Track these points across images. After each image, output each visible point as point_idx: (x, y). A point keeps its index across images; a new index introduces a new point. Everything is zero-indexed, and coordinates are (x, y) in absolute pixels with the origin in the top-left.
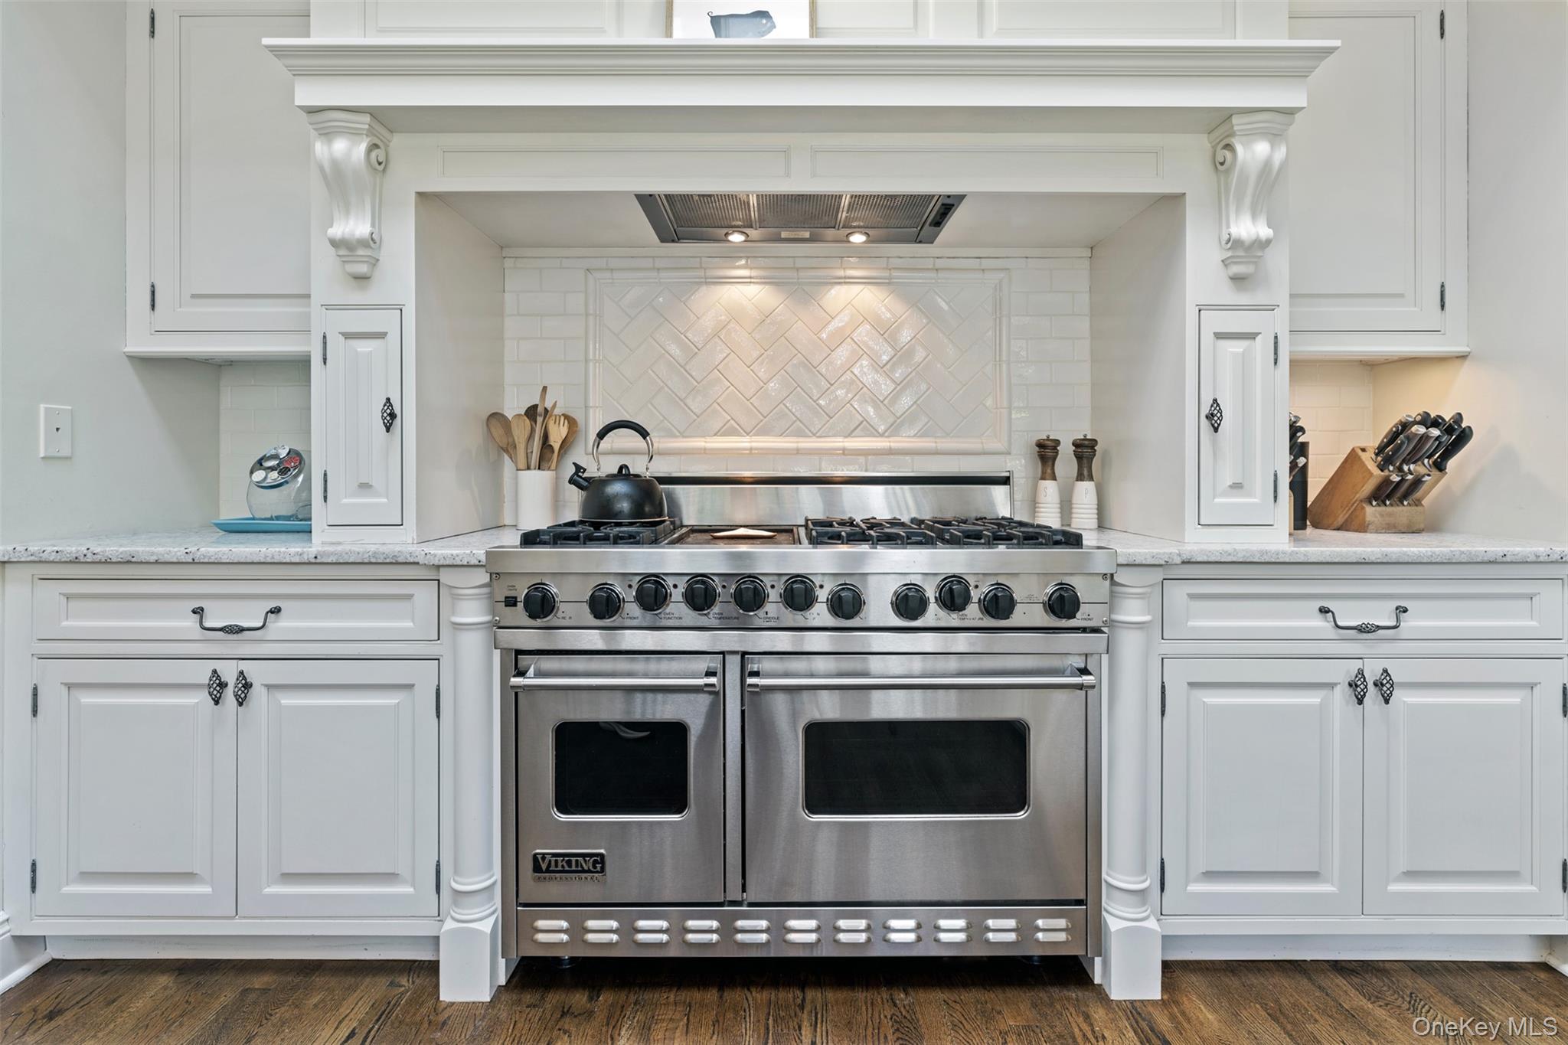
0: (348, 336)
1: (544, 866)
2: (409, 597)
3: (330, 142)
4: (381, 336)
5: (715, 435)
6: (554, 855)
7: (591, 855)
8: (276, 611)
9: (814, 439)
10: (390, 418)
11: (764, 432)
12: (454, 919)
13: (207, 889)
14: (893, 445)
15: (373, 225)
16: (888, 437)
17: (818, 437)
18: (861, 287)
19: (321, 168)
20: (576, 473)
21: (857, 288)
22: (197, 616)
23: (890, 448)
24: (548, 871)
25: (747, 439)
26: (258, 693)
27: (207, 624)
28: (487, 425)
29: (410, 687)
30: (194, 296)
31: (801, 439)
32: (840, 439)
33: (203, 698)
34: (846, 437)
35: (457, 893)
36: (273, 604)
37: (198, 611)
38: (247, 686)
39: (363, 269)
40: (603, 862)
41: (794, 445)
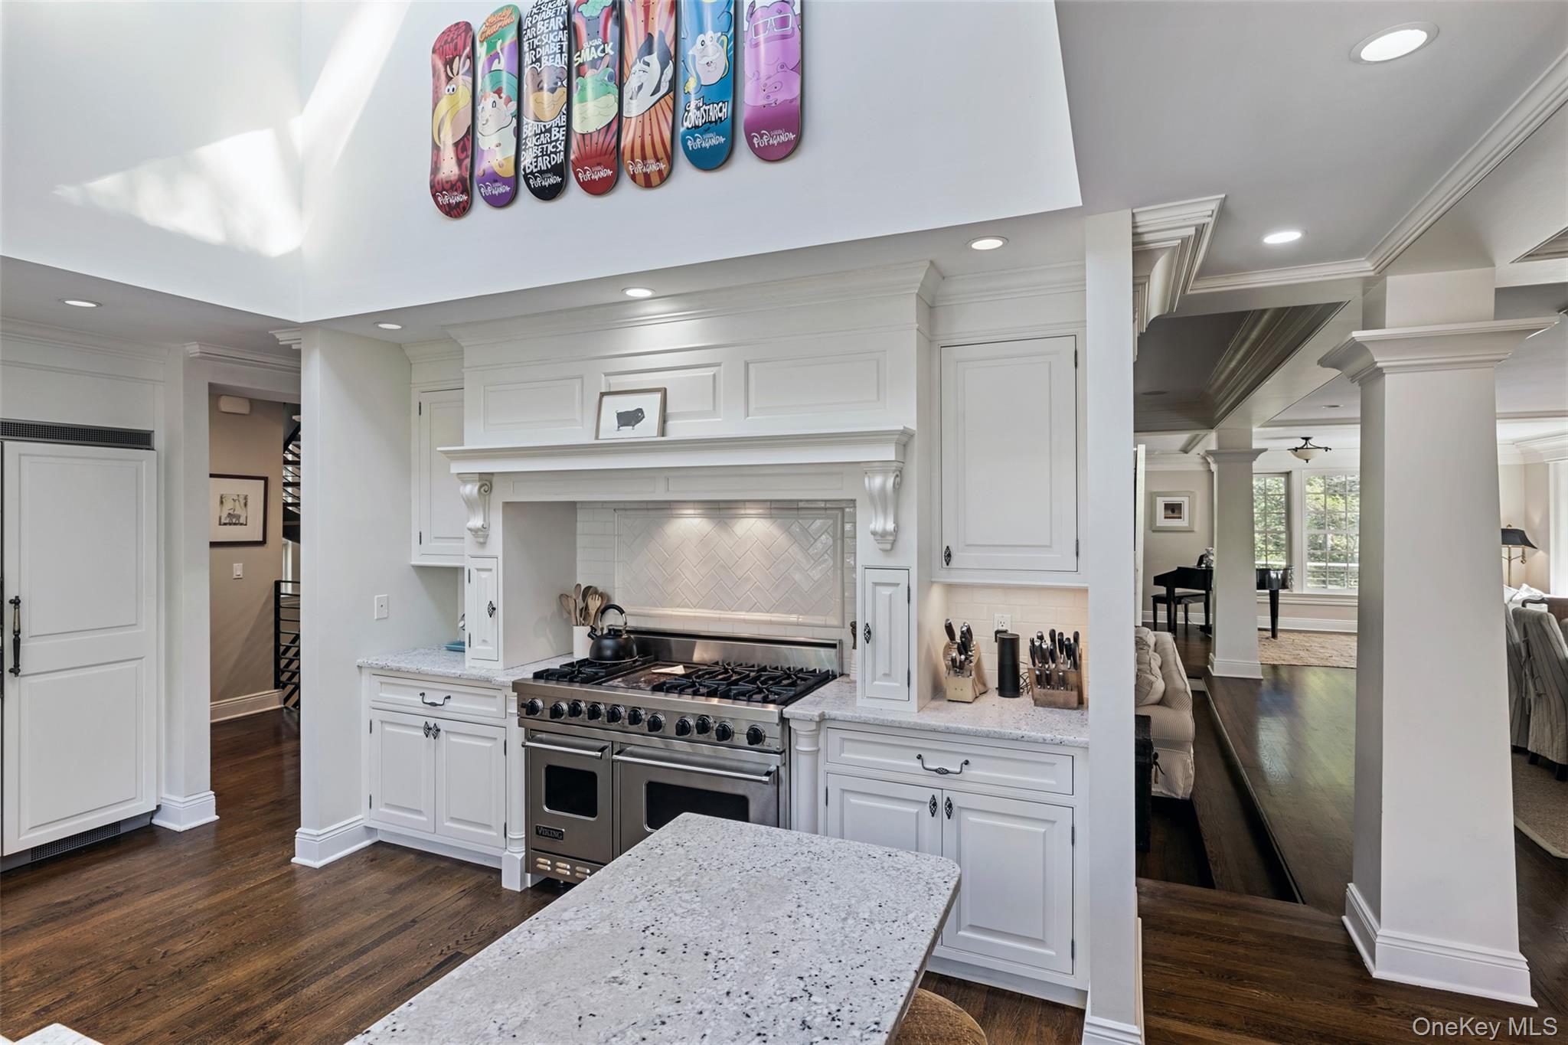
0: (478, 570)
1: (540, 832)
2: (495, 697)
3: (465, 485)
4: (490, 570)
5: (678, 607)
6: (544, 828)
7: (558, 831)
8: (449, 697)
9: (730, 612)
10: (492, 610)
11: (703, 607)
12: (509, 851)
13: (425, 819)
14: (773, 619)
15: (484, 520)
16: (771, 613)
17: (732, 611)
18: (755, 519)
19: (462, 497)
20: (592, 632)
21: (753, 520)
22: (421, 697)
23: (771, 621)
24: (541, 835)
25: (693, 610)
26: (442, 733)
27: (425, 701)
28: (561, 601)
29: (495, 739)
30: (436, 538)
31: (722, 612)
32: (744, 613)
33: (421, 733)
34: (748, 611)
35: (511, 839)
36: (448, 695)
37: (423, 694)
38: (438, 730)
39: (481, 540)
40: (562, 835)
41: (718, 616)
